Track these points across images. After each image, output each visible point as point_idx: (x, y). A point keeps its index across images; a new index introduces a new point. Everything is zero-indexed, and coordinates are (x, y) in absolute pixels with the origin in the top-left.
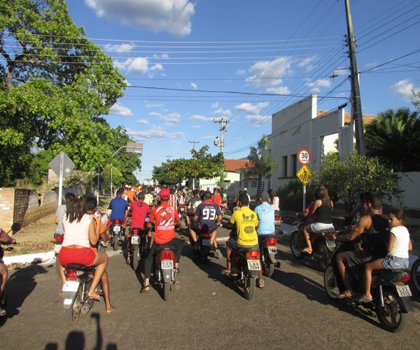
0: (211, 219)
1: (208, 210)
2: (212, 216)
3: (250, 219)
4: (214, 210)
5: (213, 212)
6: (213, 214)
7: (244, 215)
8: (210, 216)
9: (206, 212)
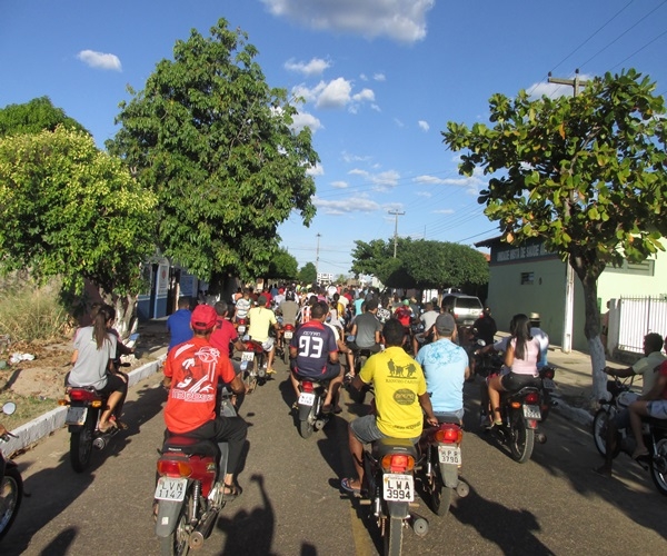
0: (313, 356)
1: (307, 339)
2: (316, 352)
3: (405, 372)
4: (321, 340)
5: (317, 343)
6: (319, 348)
7: (391, 364)
8: (312, 351)
9: (304, 342)
